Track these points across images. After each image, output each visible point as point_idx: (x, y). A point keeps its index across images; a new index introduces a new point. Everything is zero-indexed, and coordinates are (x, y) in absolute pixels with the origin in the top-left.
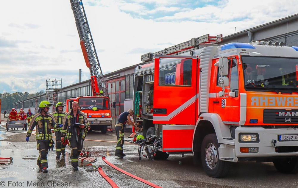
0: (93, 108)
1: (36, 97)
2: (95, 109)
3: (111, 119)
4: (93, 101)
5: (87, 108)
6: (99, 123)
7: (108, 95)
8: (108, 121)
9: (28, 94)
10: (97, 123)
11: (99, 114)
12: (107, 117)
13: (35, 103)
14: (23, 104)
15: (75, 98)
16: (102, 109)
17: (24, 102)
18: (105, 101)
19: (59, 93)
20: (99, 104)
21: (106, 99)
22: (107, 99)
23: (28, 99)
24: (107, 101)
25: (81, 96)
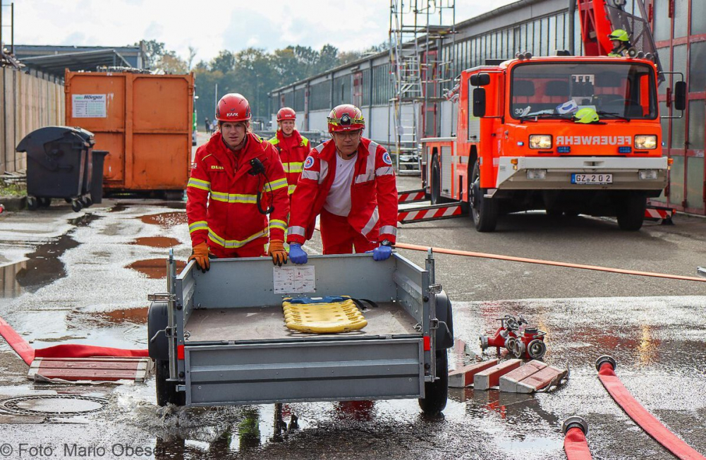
0: (577, 109)
1: (354, 65)
2: (587, 114)
3: (661, 163)
4: (581, 80)
5: (550, 112)
6: (604, 181)
7: (653, 49)
8: (649, 171)
9: (335, 53)
10: (597, 181)
11: (607, 140)
12: (644, 153)
13: (352, 89)
14: (309, 94)
15: (498, 62)
16: (622, 115)
17: (313, 83)
18: (634, 78)
19: (447, 45)
20: (608, 91)
21: (640, 69)
22: (646, 70)
23: (326, 75)
24: (646, 77)
25: (521, 57)
